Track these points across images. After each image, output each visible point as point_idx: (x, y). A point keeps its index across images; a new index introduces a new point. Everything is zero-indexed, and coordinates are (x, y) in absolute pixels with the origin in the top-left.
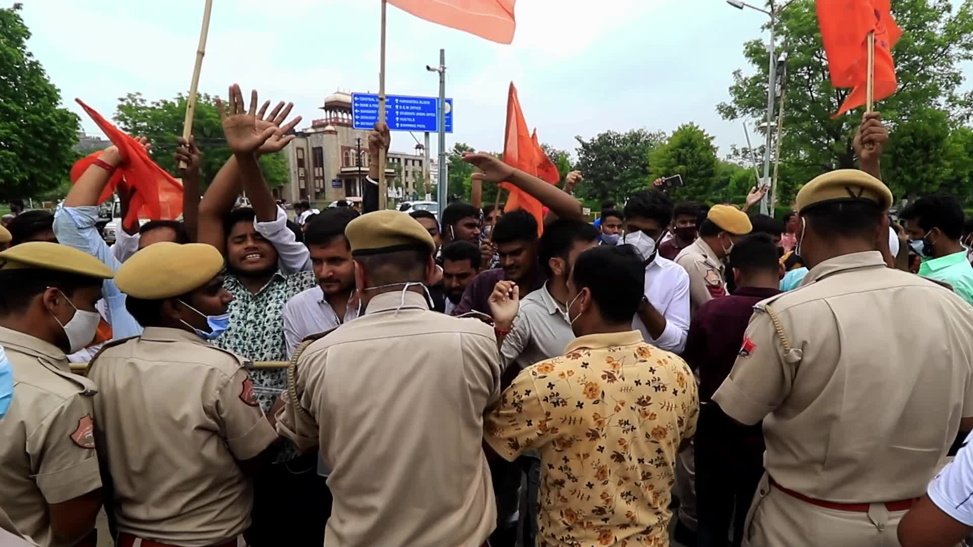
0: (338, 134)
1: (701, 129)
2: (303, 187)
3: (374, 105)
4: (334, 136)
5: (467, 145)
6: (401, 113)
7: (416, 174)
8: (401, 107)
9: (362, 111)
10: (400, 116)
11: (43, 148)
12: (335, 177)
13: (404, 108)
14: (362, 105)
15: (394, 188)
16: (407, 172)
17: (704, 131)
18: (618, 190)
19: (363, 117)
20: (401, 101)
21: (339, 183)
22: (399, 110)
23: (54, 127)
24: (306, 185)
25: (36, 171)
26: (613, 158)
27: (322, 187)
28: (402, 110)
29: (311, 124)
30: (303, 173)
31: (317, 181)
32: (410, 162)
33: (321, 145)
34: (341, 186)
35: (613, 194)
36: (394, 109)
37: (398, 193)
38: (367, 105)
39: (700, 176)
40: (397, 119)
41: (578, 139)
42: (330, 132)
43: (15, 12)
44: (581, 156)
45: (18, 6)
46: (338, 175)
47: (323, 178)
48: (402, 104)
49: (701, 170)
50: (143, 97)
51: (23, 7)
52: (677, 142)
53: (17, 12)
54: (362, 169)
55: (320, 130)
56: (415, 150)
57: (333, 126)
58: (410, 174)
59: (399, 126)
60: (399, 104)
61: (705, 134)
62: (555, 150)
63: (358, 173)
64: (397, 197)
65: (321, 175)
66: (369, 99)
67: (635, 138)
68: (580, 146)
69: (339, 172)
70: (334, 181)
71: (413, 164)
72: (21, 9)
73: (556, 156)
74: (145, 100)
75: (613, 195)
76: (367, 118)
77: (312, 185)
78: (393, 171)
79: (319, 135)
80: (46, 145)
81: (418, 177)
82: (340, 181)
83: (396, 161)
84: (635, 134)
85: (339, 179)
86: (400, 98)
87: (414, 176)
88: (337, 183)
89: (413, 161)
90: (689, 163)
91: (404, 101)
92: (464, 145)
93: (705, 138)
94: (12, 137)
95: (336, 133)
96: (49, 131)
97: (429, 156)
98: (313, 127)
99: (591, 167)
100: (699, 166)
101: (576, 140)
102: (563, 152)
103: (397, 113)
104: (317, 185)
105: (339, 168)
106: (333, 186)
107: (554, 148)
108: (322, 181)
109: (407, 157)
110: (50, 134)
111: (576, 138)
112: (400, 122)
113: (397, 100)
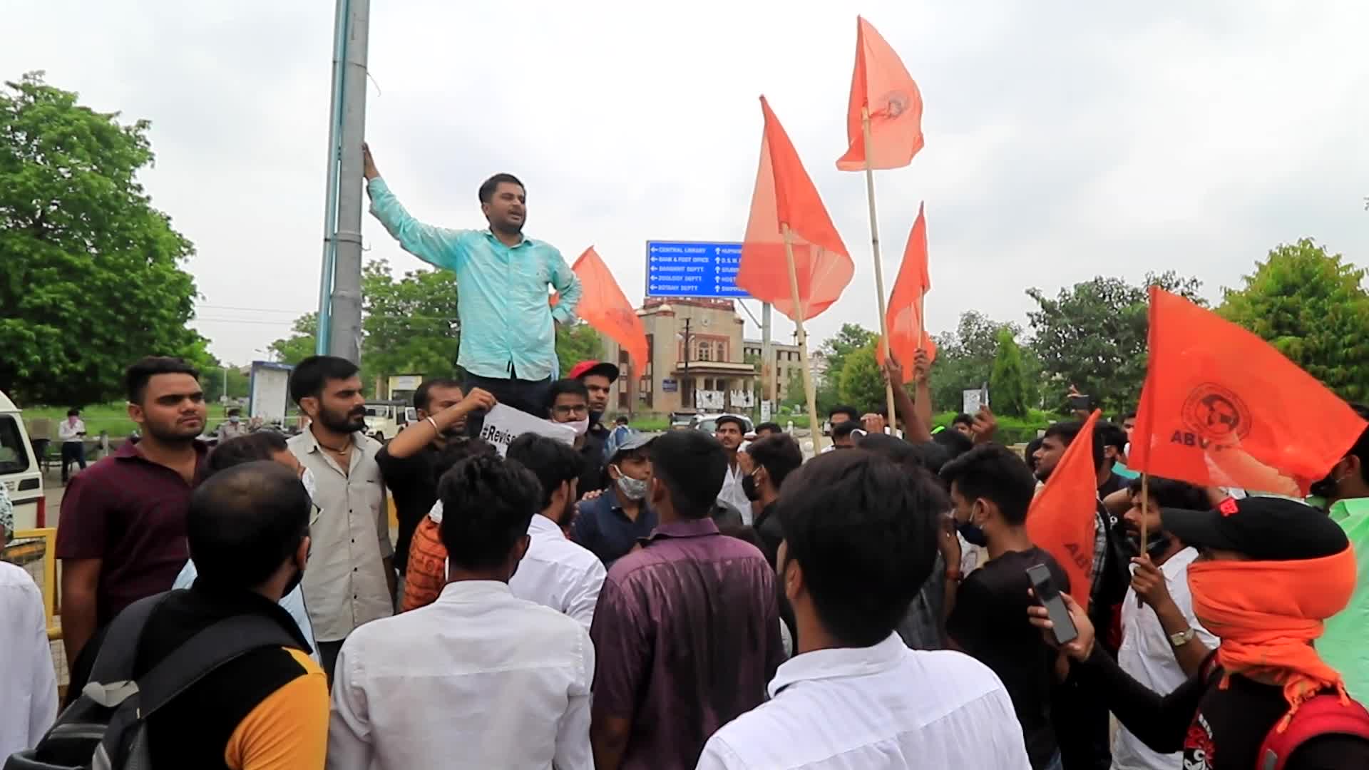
0: (676, 316)
1: (1329, 254)
2: (623, 390)
3: (680, 259)
4: (670, 318)
5: (862, 327)
6: (724, 270)
7: (792, 372)
8: (724, 260)
9: (662, 269)
10: (721, 274)
11: (114, 321)
12: (667, 376)
13: (729, 261)
14: (661, 259)
15: (741, 392)
16: (779, 370)
17: (1338, 257)
18: (1125, 393)
19: (662, 278)
20: (724, 251)
21: (673, 385)
22: (721, 265)
23: (136, 292)
24: (628, 387)
25: (98, 359)
26: (1112, 330)
27: (649, 390)
28: (726, 265)
29: (642, 304)
30: (625, 371)
31: (643, 382)
32: (785, 356)
33: (651, 332)
34: (676, 390)
35: (1115, 402)
36: (714, 264)
37: (747, 400)
38: (670, 259)
39: (1347, 361)
40: (717, 278)
41: (1033, 295)
42: (665, 313)
43: (139, 133)
44: (1040, 327)
45: (143, 124)
46: (672, 374)
47: (651, 377)
48: (726, 256)
49: (1345, 346)
50: (389, 266)
51: (151, 126)
52: (1270, 283)
53: (142, 132)
54: (690, 365)
55: (653, 310)
56: (793, 337)
57: (669, 304)
58: (784, 372)
59: (720, 290)
60: (721, 255)
61: (1343, 263)
62: (992, 322)
63: (683, 372)
64: (745, 405)
65: (649, 373)
66: (675, 250)
67: (1158, 287)
68: (1038, 309)
69: (674, 370)
70: (666, 382)
71: (789, 358)
72: (149, 128)
73: (995, 332)
74: (391, 269)
75: (1116, 407)
76: (668, 278)
77: (637, 386)
78: (752, 367)
79: (651, 317)
80: (122, 318)
81: (794, 377)
82: (674, 382)
83: (756, 352)
84: (1158, 282)
85: (673, 378)
86: (723, 246)
87: (789, 374)
88: (670, 385)
89: (790, 353)
90: (1310, 330)
91: (730, 251)
92: (857, 326)
93: (1342, 274)
94: (63, 306)
95: (673, 314)
96: (129, 297)
97: (769, 338)
98: (645, 307)
99: (1064, 349)
100: (1340, 338)
101: (1029, 296)
102: (1008, 325)
103: (718, 269)
104: (643, 388)
105: (675, 363)
106: (664, 389)
107: (989, 319)
108: (649, 382)
109: (780, 348)
110: (131, 303)
111: (1028, 292)
112: (721, 284)
113: (718, 250)
